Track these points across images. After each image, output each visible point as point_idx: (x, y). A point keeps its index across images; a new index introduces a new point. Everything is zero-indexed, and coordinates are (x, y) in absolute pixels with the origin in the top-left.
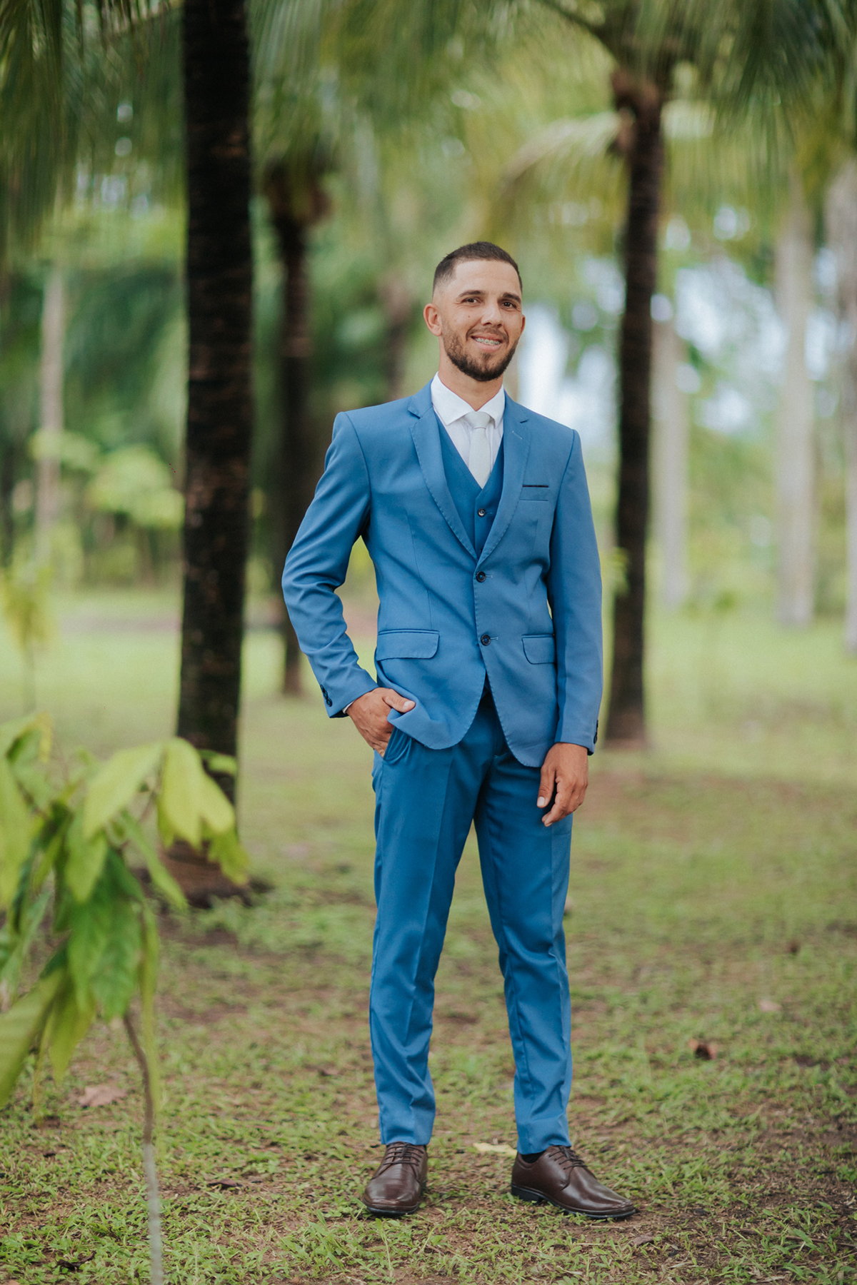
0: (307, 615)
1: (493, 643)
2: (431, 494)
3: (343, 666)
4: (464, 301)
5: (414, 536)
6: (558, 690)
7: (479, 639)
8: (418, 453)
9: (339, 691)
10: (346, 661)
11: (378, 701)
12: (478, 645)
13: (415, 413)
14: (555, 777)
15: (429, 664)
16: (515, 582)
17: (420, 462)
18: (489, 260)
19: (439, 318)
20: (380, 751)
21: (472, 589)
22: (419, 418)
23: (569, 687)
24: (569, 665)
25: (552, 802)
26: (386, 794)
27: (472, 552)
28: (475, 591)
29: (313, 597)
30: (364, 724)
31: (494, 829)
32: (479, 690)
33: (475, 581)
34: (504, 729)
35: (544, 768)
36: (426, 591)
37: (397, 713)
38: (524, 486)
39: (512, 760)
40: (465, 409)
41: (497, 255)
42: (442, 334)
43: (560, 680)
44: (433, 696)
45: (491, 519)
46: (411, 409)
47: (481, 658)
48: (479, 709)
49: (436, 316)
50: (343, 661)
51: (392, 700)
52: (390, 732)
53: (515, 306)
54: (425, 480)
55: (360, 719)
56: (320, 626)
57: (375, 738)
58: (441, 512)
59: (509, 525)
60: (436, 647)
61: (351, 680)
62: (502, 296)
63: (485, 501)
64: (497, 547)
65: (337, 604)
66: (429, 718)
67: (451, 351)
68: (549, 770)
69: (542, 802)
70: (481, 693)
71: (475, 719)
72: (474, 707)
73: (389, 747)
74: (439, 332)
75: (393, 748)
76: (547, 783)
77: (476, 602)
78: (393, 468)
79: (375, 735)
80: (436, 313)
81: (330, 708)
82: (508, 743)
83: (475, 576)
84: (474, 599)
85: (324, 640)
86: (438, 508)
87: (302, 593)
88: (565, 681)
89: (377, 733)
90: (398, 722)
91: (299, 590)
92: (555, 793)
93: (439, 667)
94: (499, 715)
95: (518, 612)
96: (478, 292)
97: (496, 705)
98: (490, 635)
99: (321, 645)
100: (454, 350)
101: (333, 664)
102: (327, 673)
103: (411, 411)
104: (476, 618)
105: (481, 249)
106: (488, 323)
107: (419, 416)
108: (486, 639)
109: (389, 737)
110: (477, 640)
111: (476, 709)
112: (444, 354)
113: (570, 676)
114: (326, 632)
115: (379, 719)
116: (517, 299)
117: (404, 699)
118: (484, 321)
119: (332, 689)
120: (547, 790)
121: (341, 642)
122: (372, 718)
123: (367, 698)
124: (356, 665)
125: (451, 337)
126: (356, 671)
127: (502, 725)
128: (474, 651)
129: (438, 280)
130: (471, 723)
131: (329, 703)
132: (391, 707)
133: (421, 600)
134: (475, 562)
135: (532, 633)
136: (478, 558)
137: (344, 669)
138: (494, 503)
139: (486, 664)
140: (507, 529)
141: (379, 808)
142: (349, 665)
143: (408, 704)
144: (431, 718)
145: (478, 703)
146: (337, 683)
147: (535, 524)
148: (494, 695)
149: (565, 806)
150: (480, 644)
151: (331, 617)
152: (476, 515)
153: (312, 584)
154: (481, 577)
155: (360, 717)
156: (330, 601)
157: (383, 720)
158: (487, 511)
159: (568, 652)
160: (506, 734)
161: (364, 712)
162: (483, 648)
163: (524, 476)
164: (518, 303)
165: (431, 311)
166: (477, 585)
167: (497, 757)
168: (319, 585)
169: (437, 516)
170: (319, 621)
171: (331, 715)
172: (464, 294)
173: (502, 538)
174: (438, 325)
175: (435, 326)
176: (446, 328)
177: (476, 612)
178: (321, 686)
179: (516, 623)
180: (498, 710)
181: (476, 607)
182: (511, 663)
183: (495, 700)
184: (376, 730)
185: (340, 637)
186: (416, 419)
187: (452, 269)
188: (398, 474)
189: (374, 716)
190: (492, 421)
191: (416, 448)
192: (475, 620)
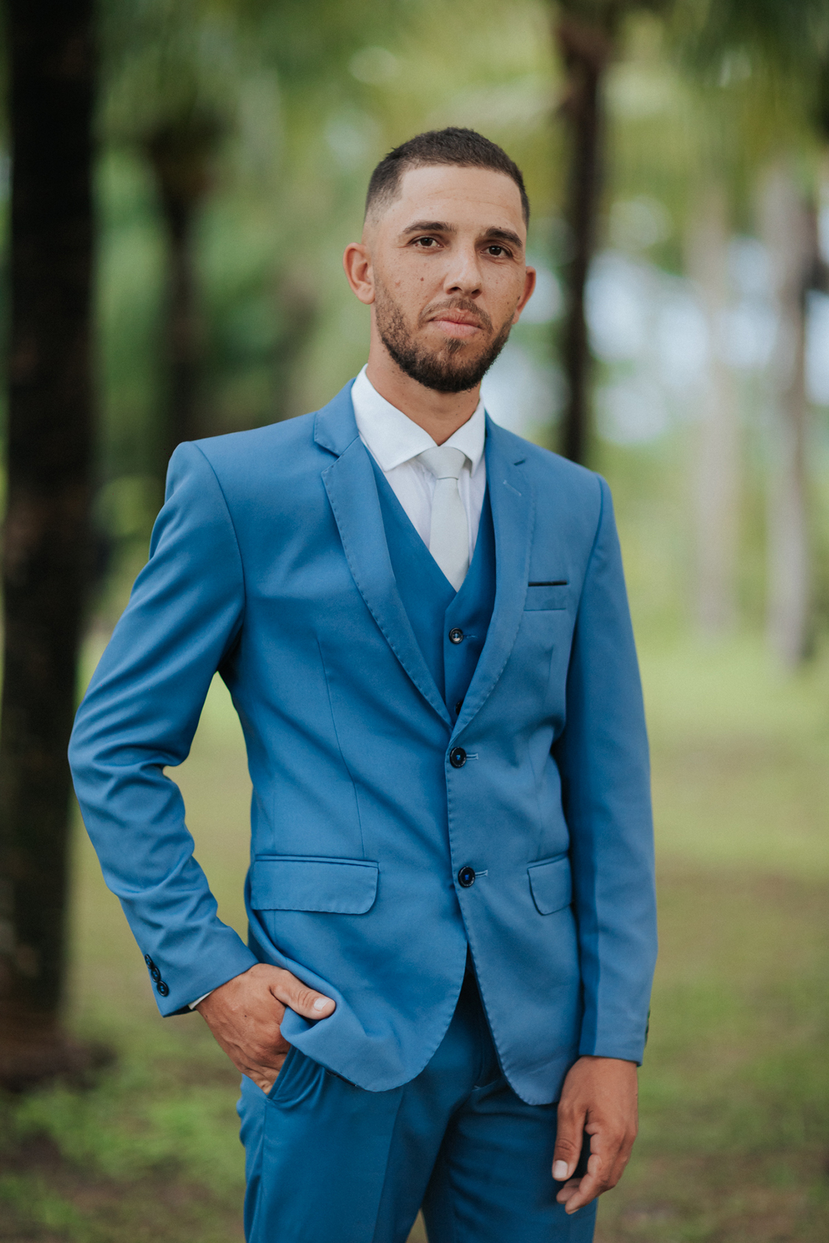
0: (122, 824)
1: (480, 882)
2: (365, 602)
3: (192, 924)
4: (412, 242)
5: (330, 680)
6: (584, 956)
7: (455, 876)
8: (338, 524)
9: (183, 972)
10: (197, 913)
11: (261, 995)
12: (453, 887)
13: (329, 447)
14: (586, 1123)
15: (360, 924)
16: (514, 762)
17: (344, 542)
18: (464, 166)
19: (370, 271)
20: (262, 1083)
21: (442, 780)
22: (336, 456)
23: (604, 950)
24: (603, 910)
25: (581, 1171)
26: (272, 1161)
27: (442, 711)
28: (449, 786)
29: (133, 792)
30: (231, 1035)
31: (465, 1208)
32: (457, 975)
33: (448, 766)
34: (497, 1043)
35: (565, 1105)
36: (351, 784)
37: (300, 1020)
38: (531, 584)
39: (506, 1092)
40: (421, 442)
41: (479, 156)
42: (374, 301)
43: (586, 938)
44: (365, 983)
45: (476, 650)
46: (319, 439)
47: (456, 912)
48: (456, 1011)
49: (366, 266)
50: (192, 914)
51: (289, 993)
52: (284, 1053)
53: (509, 255)
54: (352, 575)
55: (223, 1024)
56: (147, 846)
57: (253, 1060)
58: (383, 637)
59: (509, 660)
60: (373, 894)
61: (208, 950)
62: (483, 234)
63: (464, 613)
64: (487, 701)
65: (175, 803)
66: (363, 1032)
67: (389, 336)
68: (576, 1111)
69: (562, 1170)
70: (460, 982)
71: (448, 1031)
72: (448, 1008)
73: (281, 1078)
74: (370, 296)
75: (288, 1081)
76: (570, 1133)
77: (450, 806)
78: (291, 551)
79: (253, 1055)
80: (365, 261)
81: (164, 999)
82: (504, 1068)
83: (447, 757)
84: (445, 801)
85: (154, 873)
86: (378, 629)
87: (111, 784)
88: (596, 941)
89: (257, 1053)
90: (301, 1040)
91: (105, 776)
92: (586, 1153)
93: (378, 931)
94: (490, 1017)
95: (520, 820)
96: (437, 226)
97: (485, 999)
98: (474, 868)
99: (148, 883)
100: (394, 336)
101: (174, 919)
102: (159, 936)
103: (321, 443)
104: (451, 836)
105: (452, 144)
106: (455, 289)
107: (337, 452)
108: (467, 876)
109: (282, 1061)
110: (451, 877)
111: (452, 1011)
112: (377, 339)
113: (605, 930)
114: (159, 858)
115: (261, 1027)
116: (514, 239)
117: (313, 993)
118: (449, 284)
119: (169, 965)
120: (573, 1148)
121: (188, 875)
122: (250, 1025)
123: (238, 986)
124: (215, 920)
125: (392, 313)
126: (216, 933)
127: (495, 1035)
128: (444, 898)
129: (372, 197)
130: (440, 1038)
131: (163, 989)
132: (286, 1006)
133: (343, 799)
134: (448, 729)
135: (543, 857)
136: (454, 723)
137: (195, 930)
138: (482, 616)
139: (468, 923)
140: (505, 668)
141: (254, 1183)
142: (203, 921)
143: (321, 1005)
144: (366, 1031)
145: (455, 1001)
146: (177, 955)
147: (548, 654)
148: (481, 980)
149: (606, 1178)
150: (457, 885)
151: (166, 829)
152: (446, 641)
153: (130, 767)
154: (459, 758)
155: (224, 1021)
156: (162, 798)
157: (270, 1031)
158: (466, 632)
159: (599, 886)
160: (500, 1052)
161: (232, 1013)
162: (462, 893)
163: (530, 565)
164: (515, 246)
165: (356, 257)
166: (452, 774)
167: (478, 1088)
168: (144, 768)
169: (375, 642)
170: (144, 836)
171: (165, 1013)
172: (414, 228)
173: (497, 685)
174: (370, 283)
175: (364, 285)
176: (382, 293)
177: (451, 825)
178: (147, 957)
179: (517, 843)
180: (488, 1008)
181: (450, 816)
182: (511, 916)
183: (483, 989)
184: (257, 1049)
185: (184, 866)
186: (328, 460)
187: (397, 178)
188: (300, 563)
189: (252, 1022)
190: (468, 463)
191: (336, 514)
192: (447, 840)
